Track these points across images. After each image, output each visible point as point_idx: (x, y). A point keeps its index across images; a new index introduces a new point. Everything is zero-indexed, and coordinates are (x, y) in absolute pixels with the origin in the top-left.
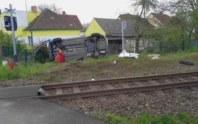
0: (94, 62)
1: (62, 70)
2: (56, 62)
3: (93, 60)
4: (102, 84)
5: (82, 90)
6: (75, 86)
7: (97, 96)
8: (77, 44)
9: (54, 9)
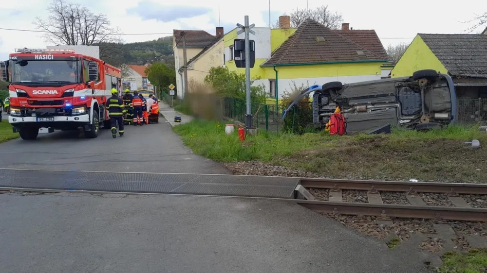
0: (418, 138)
1: (341, 152)
2: (327, 132)
3: (414, 134)
4: (439, 193)
5: (388, 201)
6: (372, 190)
7: (427, 220)
8: (378, 96)
9: (323, 20)
